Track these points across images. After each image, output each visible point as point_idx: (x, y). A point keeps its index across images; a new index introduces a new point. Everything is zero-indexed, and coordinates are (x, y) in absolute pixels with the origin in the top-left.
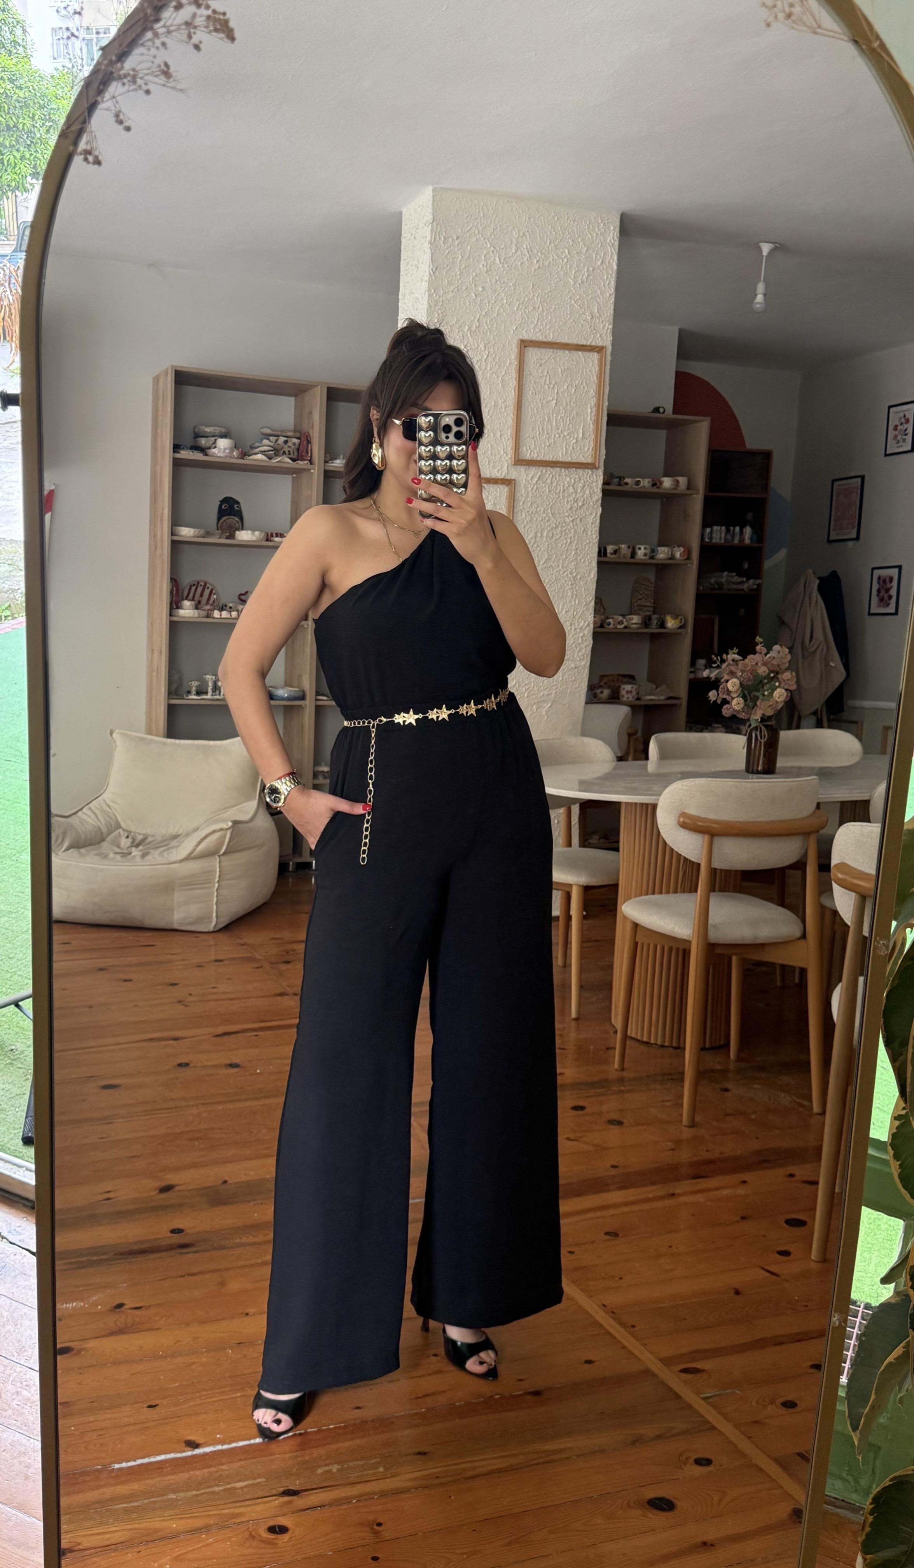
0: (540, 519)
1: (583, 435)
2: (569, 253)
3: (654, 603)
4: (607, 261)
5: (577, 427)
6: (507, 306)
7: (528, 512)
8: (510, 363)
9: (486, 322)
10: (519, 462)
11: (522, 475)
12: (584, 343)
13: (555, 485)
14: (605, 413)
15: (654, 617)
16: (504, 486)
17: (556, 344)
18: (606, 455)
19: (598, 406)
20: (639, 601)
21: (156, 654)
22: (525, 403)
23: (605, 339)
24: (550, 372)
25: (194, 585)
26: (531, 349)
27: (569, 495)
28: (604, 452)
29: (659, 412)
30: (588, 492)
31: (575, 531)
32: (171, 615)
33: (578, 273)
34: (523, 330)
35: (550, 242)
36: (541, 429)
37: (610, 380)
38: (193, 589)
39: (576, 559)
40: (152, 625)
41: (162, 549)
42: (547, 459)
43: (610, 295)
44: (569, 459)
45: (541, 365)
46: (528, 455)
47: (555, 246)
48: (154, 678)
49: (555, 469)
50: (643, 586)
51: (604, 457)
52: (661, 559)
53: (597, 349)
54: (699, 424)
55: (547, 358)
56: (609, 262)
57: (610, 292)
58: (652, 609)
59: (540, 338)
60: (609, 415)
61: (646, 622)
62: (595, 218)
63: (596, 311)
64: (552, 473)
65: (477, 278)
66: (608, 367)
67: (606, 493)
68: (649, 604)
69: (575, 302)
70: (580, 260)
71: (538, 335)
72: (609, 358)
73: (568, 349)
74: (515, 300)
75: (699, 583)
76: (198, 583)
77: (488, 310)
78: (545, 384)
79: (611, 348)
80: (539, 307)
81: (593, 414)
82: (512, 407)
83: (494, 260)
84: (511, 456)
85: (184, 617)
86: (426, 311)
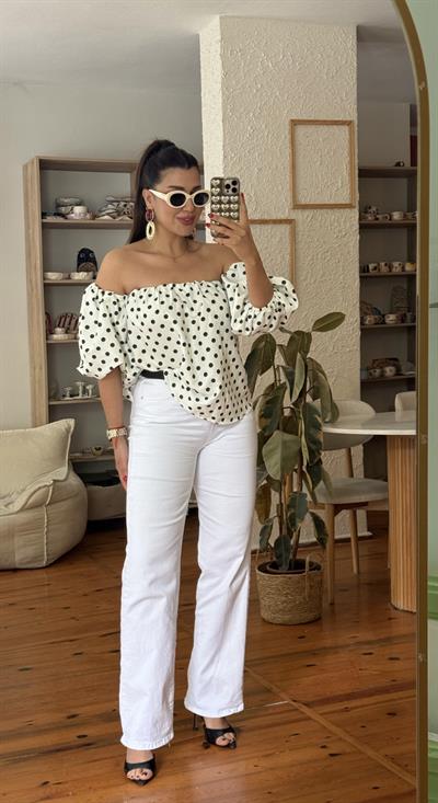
1: (342, 184)
2: (322, 57)
4: (349, 61)
5: (337, 179)
6: (280, 97)
7: (306, 241)
8: (285, 137)
9: (266, 110)
10: (297, 206)
11: (299, 216)
12: (337, 119)
13: (324, 221)
14: (357, 168)
15: (408, 315)
16: (287, 225)
17: (317, 121)
18: (360, 197)
20: (397, 304)
21: (37, 370)
22: (299, 165)
23: (353, 116)
24: (314, 142)
25: (63, 316)
26: (300, 126)
27: (335, 228)
28: (358, 195)
29: (400, 166)
30: (349, 225)
31: (341, 254)
32: (47, 339)
34: (293, 113)
35: (308, 50)
36: (310, 183)
38: (63, 319)
39: (344, 273)
40: (34, 348)
41: (37, 291)
42: (317, 203)
43: (354, 85)
44: (332, 202)
45: (307, 136)
46: (303, 201)
47: (311, 52)
48: (37, 387)
49: (323, 210)
50: (400, 292)
51: (359, 199)
52: (410, 271)
53: (347, 123)
55: (311, 131)
56: (351, 62)
57: (353, 82)
58: (406, 309)
59: (306, 118)
60: (360, 170)
62: (338, 30)
63: (344, 96)
64: (321, 213)
65: (257, 79)
66: (356, 135)
68: (404, 305)
69: (329, 91)
70: (330, 61)
71: (304, 116)
72: (356, 129)
73: (326, 125)
74: (285, 92)
76: (67, 315)
77: (267, 101)
79: (357, 121)
80: (303, 96)
81: (348, 169)
82: (289, 168)
83: (268, 65)
84: (291, 202)
85: (57, 340)
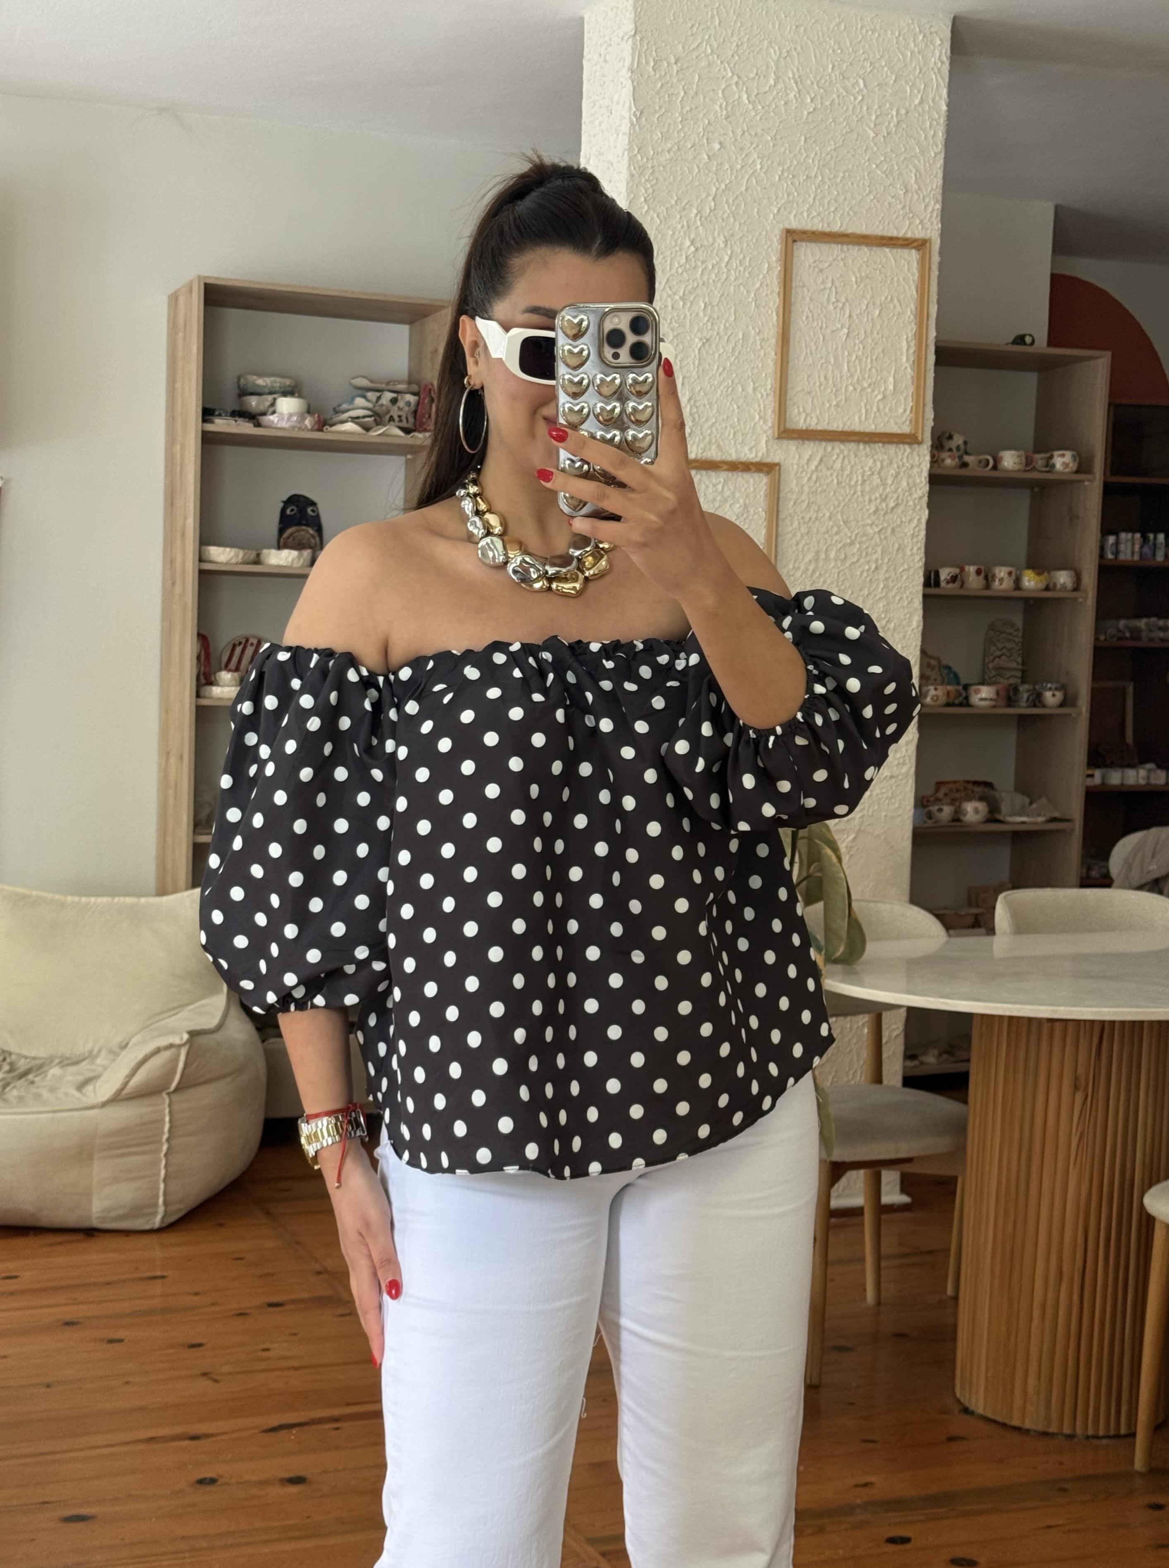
0: (823, 530)
1: (895, 387)
2: (865, 85)
3: (1023, 664)
4: (931, 96)
5: (885, 373)
6: (762, 174)
7: (803, 518)
8: (769, 269)
9: (727, 202)
10: (786, 433)
11: (789, 455)
12: (895, 234)
13: (848, 472)
14: (932, 348)
15: (1022, 688)
16: (762, 475)
17: (846, 235)
18: (935, 420)
19: (920, 336)
20: (997, 660)
21: (173, 761)
22: (796, 335)
23: (928, 226)
24: (837, 283)
25: (240, 643)
26: (804, 244)
27: (873, 490)
28: (930, 414)
29: (1025, 344)
30: (904, 484)
31: (883, 548)
32: (198, 696)
33: (880, 119)
34: (790, 213)
35: (834, 66)
36: (822, 379)
37: (938, 294)
38: (238, 650)
39: (886, 595)
40: (167, 711)
41: (184, 588)
42: (835, 429)
43: (936, 154)
44: (871, 428)
45: (821, 271)
46: (802, 422)
47: (840, 73)
48: (171, 802)
49: (847, 444)
50: (1004, 635)
51: (932, 424)
52: (1033, 591)
53: (915, 244)
54: (1092, 362)
55: (831, 259)
56: (933, 100)
57: (935, 150)
58: (1019, 674)
59: (819, 226)
60: (938, 350)
61: (1009, 697)
62: (908, 24)
63: (914, 178)
64: (842, 452)
65: (710, 128)
66: (935, 273)
67: (936, 480)
68: (1014, 665)
69: (877, 166)
70: (884, 96)
71: (816, 221)
72: (936, 258)
73: (866, 246)
74: (775, 164)
75: (1098, 630)
76: (247, 640)
77: (731, 182)
78: (828, 299)
79: (939, 241)
80: (816, 176)
81: (911, 351)
82: (774, 341)
83: (739, 97)
84: (773, 423)
85: (221, 699)
86: (625, 183)
